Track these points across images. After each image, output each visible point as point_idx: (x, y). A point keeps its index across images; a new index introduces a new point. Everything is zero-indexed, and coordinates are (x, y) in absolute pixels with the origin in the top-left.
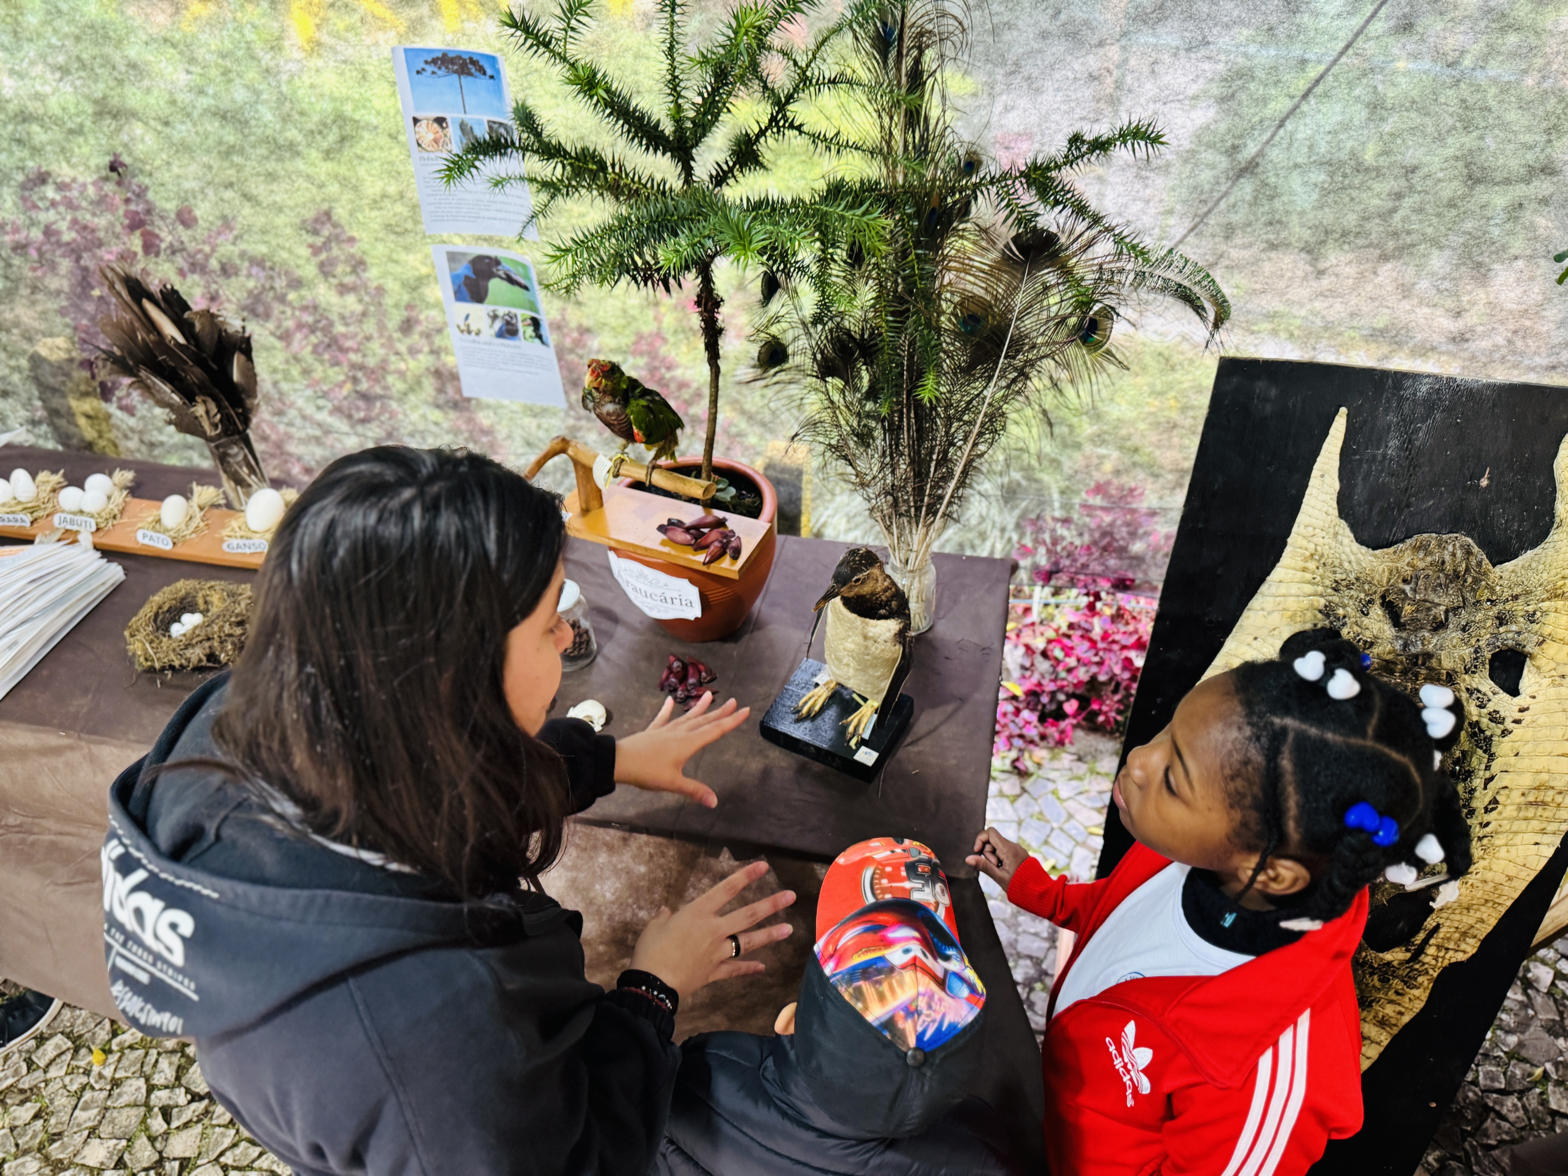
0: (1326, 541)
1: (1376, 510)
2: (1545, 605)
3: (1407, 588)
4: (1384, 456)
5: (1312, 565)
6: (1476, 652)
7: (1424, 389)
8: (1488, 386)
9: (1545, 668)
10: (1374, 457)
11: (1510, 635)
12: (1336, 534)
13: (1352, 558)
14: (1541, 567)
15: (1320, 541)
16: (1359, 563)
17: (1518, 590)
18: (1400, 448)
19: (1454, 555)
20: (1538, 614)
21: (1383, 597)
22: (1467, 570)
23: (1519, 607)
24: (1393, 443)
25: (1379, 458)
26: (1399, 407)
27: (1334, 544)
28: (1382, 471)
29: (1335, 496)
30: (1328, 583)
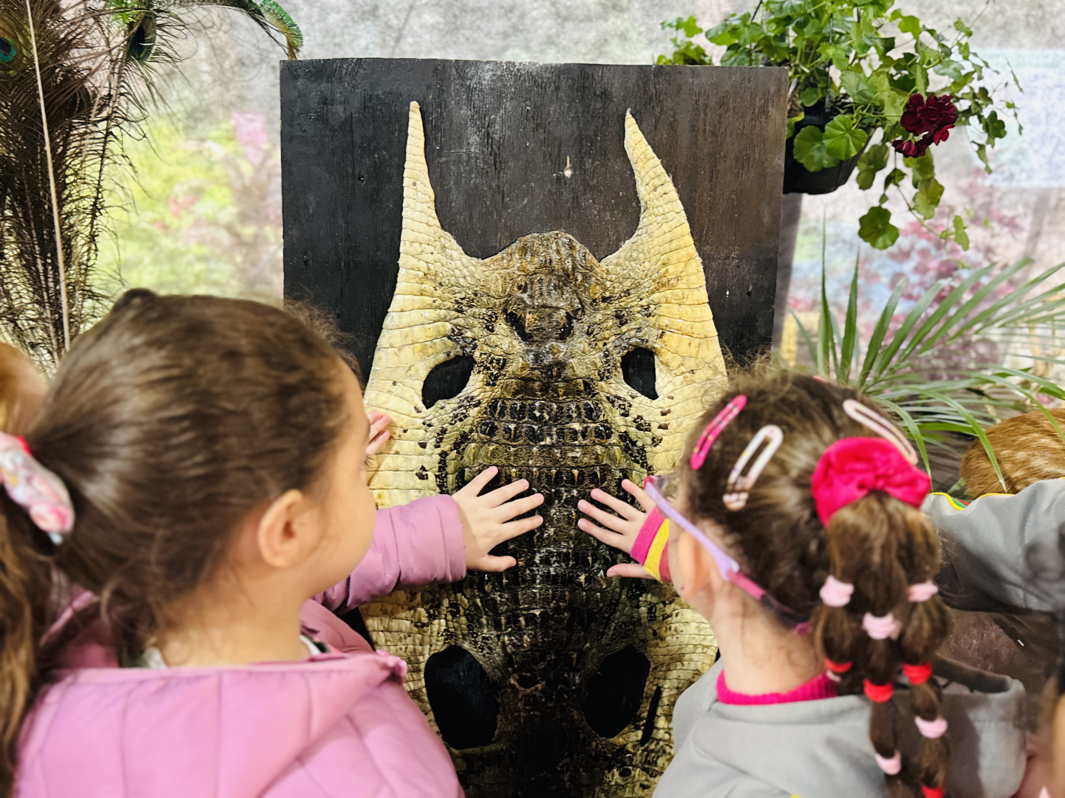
0: (436, 256)
1: (476, 216)
2: (656, 296)
3: (525, 296)
4: (469, 155)
5: (428, 286)
6: (606, 356)
7: (488, 76)
8: (546, 68)
9: (674, 364)
10: (460, 156)
11: (633, 333)
12: (444, 247)
13: (465, 272)
14: (641, 256)
15: (430, 258)
16: (472, 276)
17: (627, 284)
18: (482, 144)
19: (558, 252)
20: (652, 307)
21: (505, 311)
22: (574, 268)
23: (632, 302)
24: (474, 139)
25: (465, 157)
26: (469, 99)
27: (444, 260)
28: (470, 172)
29: (432, 205)
30: (449, 304)
